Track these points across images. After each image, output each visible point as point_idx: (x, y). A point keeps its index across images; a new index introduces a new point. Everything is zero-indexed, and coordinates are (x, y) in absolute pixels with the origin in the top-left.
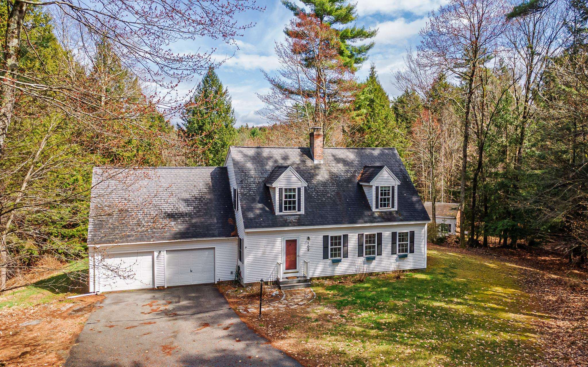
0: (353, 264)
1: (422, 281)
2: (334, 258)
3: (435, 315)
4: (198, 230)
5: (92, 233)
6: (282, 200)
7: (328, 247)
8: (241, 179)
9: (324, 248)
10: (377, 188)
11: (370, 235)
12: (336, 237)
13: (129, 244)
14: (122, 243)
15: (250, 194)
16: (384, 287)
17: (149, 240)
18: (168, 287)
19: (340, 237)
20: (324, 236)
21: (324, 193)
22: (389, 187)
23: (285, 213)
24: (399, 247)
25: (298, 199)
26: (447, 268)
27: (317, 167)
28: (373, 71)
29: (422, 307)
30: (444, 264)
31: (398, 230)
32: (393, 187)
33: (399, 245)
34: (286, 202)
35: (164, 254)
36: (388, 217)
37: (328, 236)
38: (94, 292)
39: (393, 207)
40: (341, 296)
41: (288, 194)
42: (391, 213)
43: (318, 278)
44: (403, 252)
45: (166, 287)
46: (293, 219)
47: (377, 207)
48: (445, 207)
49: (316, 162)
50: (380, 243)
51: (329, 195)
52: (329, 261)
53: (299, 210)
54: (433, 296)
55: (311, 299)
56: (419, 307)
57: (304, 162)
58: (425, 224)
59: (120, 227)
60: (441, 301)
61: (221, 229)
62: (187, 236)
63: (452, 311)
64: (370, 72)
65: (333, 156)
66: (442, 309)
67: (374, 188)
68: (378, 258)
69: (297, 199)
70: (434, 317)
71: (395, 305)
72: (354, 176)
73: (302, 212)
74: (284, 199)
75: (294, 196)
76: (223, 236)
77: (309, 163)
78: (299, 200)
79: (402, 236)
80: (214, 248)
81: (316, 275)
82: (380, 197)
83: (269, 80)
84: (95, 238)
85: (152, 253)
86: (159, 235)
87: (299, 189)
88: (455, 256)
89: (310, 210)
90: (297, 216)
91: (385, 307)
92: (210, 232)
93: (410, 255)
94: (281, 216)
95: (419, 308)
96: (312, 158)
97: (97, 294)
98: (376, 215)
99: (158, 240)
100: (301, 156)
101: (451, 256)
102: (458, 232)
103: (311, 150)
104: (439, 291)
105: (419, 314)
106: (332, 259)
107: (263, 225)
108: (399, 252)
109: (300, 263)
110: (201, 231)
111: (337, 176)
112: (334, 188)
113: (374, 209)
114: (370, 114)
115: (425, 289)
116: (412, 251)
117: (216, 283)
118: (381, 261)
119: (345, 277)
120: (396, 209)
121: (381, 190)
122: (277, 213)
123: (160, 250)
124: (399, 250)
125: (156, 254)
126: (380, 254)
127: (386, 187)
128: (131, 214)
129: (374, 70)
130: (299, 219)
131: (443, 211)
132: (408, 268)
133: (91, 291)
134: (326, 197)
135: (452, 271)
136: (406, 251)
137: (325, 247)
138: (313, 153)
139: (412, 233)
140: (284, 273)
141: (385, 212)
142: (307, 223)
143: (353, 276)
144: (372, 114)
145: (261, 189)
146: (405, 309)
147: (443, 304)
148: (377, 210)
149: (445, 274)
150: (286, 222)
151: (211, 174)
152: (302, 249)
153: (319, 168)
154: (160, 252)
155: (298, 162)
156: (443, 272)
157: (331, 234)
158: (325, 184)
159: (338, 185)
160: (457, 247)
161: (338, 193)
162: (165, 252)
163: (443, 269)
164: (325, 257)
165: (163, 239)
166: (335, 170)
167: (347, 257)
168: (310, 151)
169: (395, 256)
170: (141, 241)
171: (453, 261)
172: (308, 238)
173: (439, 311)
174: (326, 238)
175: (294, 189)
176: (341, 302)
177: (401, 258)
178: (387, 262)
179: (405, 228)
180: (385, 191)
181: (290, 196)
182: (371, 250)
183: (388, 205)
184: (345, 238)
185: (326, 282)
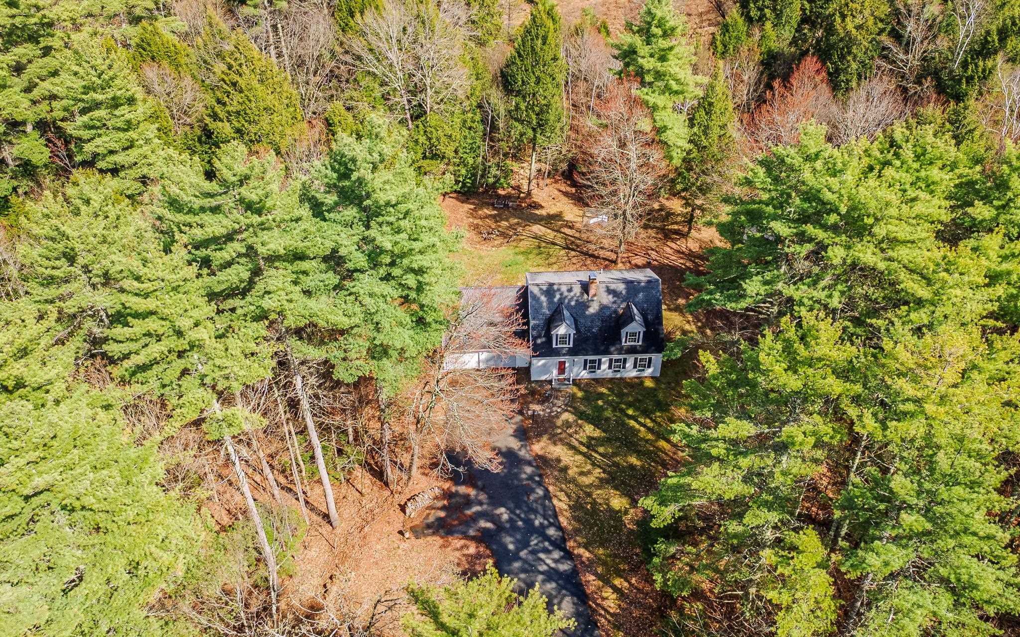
7: (587, 365)
9: (584, 365)
10: (627, 332)
12: (593, 360)
19: (596, 360)
20: (584, 359)
21: (590, 328)
22: (637, 332)
25: (569, 340)
27: (589, 302)
31: (640, 357)
32: (640, 332)
33: (640, 364)
36: (632, 350)
37: (587, 359)
39: (638, 342)
42: (636, 346)
43: (579, 379)
44: (642, 367)
46: (564, 350)
50: (625, 363)
51: (594, 330)
53: (569, 345)
57: (581, 296)
67: (625, 333)
68: (622, 370)
72: (617, 309)
73: (571, 345)
79: (643, 360)
82: (628, 337)
87: (570, 335)
89: (577, 343)
90: (567, 349)
94: (557, 348)
96: (588, 294)
98: (625, 348)
106: (589, 370)
108: (639, 367)
109: (567, 372)
112: (599, 324)
113: (623, 344)
116: (649, 367)
118: (625, 372)
119: (598, 380)
121: (630, 334)
122: (554, 346)
127: (634, 332)
134: (591, 332)
136: (645, 367)
139: (650, 359)
140: (557, 376)
141: (631, 346)
142: (573, 354)
143: (604, 379)
148: (626, 344)
150: (559, 353)
153: (591, 302)
155: (577, 295)
158: (593, 318)
159: (602, 321)
161: (600, 329)
167: (600, 369)
169: (636, 370)
177: (639, 371)
178: (630, 372)
179: (646, 356)
180: (634, 334)
181: (563, 339)
182: (617, 366)
183: (635, 341)
184: (600, 361)
185: (584, 383)
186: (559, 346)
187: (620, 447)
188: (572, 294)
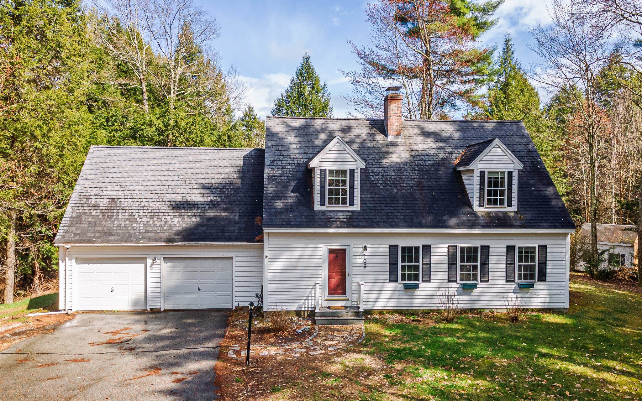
0: (438, 291)
1: (557, 327)
2: (406, 282)
3: (567, 393)
4: (209, 231)
5: (65, 228)
6: (324, 187)
7: (397, 264)
8: (272, 159)
9: (390, 264)
10: (482, 173)
11: (469, 248)
12: (410, 249)
13: (110, 245)
14: (101, 243)
15: (281, 179)
16: (485, 331)
17: (138, 240)
18: (166, 311)
20: (390, 246)
21: (397, 182)
22: (504, 172)
23: (328, 207)
24: (520, 269)
25: (350, 187)
26: (608, 311)
28: (507, 44)
29: (545, 373)
30: (604, 305)
31: (519, 243)
32: (510, 173)
33: (520, 267)
34: (330, 191)
35: (160, 261)
37: (397, 246)
38: (65, 310)
39: (510, 205)
40: (404, 343)
41: (334, 178)
43: (381, 312)
44: (526, 278)
45: (162, 310)
46: (341, 216)
47: (481, 205)
48: (615, 230)
49: (390, 138)
50: (485, 263)
51: (405, 185)
52: (399, 285)
53: (352, 204)
54: (571, 355)
55: (352, 343)
56: (539, 371)
57: (372, 137)
58: (566, 235)
59: (103, 222)
60: (585, 365)
61: (243, 231)
62: (192, 237)
63: (608, 389)
64: (504, 46)
66: (586, 380)
67: (476, 174)
68: (481, 285)
69: (348, 187)
70: (564, 396)
71: (493, 365)
72: (448, 159)
73: (357, 207)
74: (327, 187)
75: (344, 182)
76: (243, 240)
77: (380, 140)
78: (352, 188)
79: (526, 253)
80: (232, 257)
81: (379, 306)
82: (486, 188)
83: (359, 53)
84: (67, 235)
85: (143, 260)
86: (153, 234)
87: (352, 172)
88: (627, 295)
89: (370, 205)
90: (348, 214)
91: (472, 367)
92: (226, 234)
93: (539, 285)
94: (323, 212)
95: (539, 374)
96: (384, 132)
97: (67, 314)
98: (480, 216)
99: (151, 242)
100: (370, 130)
101: (619, 294)
102: (635, 265)
103: (385, 123)
104: (586, 349)
105: (534, 387)
106: (403, 282)
107: (292, 223)
108: (520, 278)
109: (351, 286)
110: (213, 232)
111: (421, 159)
112: (415, 175)
113: (476, 208)
114: (502, 101)
115: (560, 342)
116: (542, 277)
117: (234, 308)
119: (427, 313)
120: (514, 208)
121: (489, 178)
122: (317, 207)
123: (155, 256)
124: (520, 275)
125: (149, 261)
126: (485, 279)
127: (497, 172)
128: (123, 206)
129: (510, 43)
130: (350, 218)
131: (612, 236)
132: (536, 305)
133: (60, 308)
134: (399, 188)
135: (618, 316)
136: (532, 277)
137: (393, 264)
138: (387, 125)
139: (543, 248)
140: (326, 300)
141: (496, 213)
142: (361, 224)
143: (438, 311)
144: (505, 100)
145: (299, 174)
146: (510, 375)
147: (590, 373)
148: (482, 209)
149: (602, 320)
150: (329, 222)
151: (244, 157)
152: (355, 264)
154: (155, 259)
156: (600, 316)
157: (402, 243)
158: (399, 168)
159: (421, 171)
160: (634, 286)
161: (419, 183)
162: (162, 259)
163: (601, 312)
164: (393, 278)
165: (157, 240)
166: (419, 150)
167: (429, 281)
168: (383, 124)
169: (512, 285)
170: (126, 242)
171: (621, 302)
172: (365, 248)
173: (578, 385)
174: (393, 249)
175: (344, 172)
176: (399, 351)
177: (523, 287)
178: (499, 293)
179: (530, 240)
180: (496, 180)
181: (338, 185)
182: (471, 273)
183: (502, 203)
184: (427, 249)
185: (393, 318)
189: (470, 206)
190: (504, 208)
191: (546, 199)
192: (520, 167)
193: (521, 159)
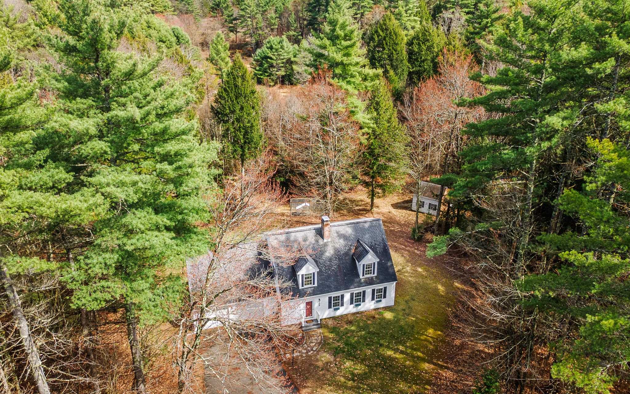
0: (346, 308)
1: (388, 322)
6: (303, 280)
7: (331, 302)
9: (329, 303)
10: (364, 265)
11: (358, 293)
12: (336, 297)
15: (283, 274)
19: (339, 297)
21: (330, 267)
22: (372, 263)
26: (408, 300)
27: (325, 245)
30: (408, 293)
31: (376, 288)
32: (374, 263)
33: (377, 295)
34: (306, 281)
36: (370, 282)
39: (374, 274)
40: (337, 341)
41: (307, 276)
42: (372, 277)
43: (325, 319)
44: (379, 298)
46: (310, 290)
47: (363, 275)
49: (325, 241)
50: (364, 296)
51: (333, 268)
52: (332, 309)
53: (314, 284)
54: (389, 343)
55: (320, 343)
56: (378, 357)
57: (317, 241)
58: (394, 283)
60: (392, 349)
63: (395, 361)
65: (337, 233)
66: (390, 359)
67: (362, 265)
68: (362, 304)
69: (312, 279)
71: (366, 355)
72: (350, 249)
73: (316, 285)
75: (311, 277)
77: (321, 242)
78: (314, 279)
79: (379, 290)
81: (324, 317)
82: (365, 270)
88: (421, 274)
90: (313, 289)
91: (360, 357)
93: (383, 300)
94: (303, 289)
96: (322, 237)
98: (362, 280)
100: (316, 236)
104: (394, 337)
105: (376, 365)
106: (334, 308)
108: (377, 299)
109: (314, 312)
111: (339, 251)
112: (337, 262)
113: (361, 277)
115: (387, 334)
116: (385, 297)
118: (365, 305)
119: (342, 316)
120: (376, 275)
121: (366, 266)
122: (301, 287)
126: (364, 301)
127: (370, 264)
130: (314, 291)
132: (382, 306)
134: (331, 270)
135: (411, 304)
136: (381, 298)
138: (324, 234)
139: (385, 288)
140: (305, 319)
141: (368, 278)
142: (318, 293)
143: (346, 315)
146: (370, 360)
147: (392, 354)
148: (363, 277)
149: (404, 310)
150: (306, 294)
152: (316, 305)
153: (327, 245)
155: (313, 242)
156: (404, 307)
157: (333, 296)
158: (330, 260)
159: (339, 259)
161: (338, 266)
163: (406, 301)
164: (330, 307)
166: (337, 246)
167: (343, 306)
168: (321, 232)
169: (374, 301)
171: (416, 287)
172: (319, 300)
173: (388, 361)
174: (330, 298)
175: (311, 274)
176: (337, 349)
177: (377, 302)
178: (369, 305)
179: (381, 286)
180: (369, 266)
181: (308, 278)
182: (358, 300)
183: (371, 273)
184: (343, 296)
185: (330, 323)
186: (305, 287)
187: (382, 372)
188: (308, 243)
189: (358, 276)
190: (372, 275)
191: (387, 268)
192: (378, 260)
193: (378, 257)
